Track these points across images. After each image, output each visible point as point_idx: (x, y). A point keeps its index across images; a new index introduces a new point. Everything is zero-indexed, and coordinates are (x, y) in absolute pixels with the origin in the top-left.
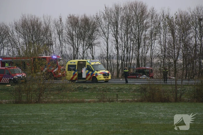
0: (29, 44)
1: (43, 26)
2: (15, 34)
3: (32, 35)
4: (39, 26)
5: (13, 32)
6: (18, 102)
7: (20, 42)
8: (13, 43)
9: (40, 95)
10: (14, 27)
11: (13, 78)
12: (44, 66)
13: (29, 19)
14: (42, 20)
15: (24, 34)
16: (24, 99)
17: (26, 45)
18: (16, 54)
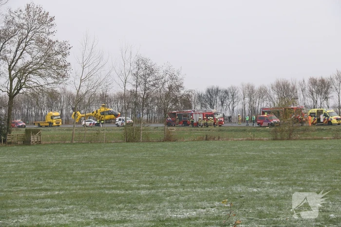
0: (281, 98)
1: (291, 85)
2: (272, 92)
3: (283, 93)
4: (288, 86)
5: (270, 91)
6: (275, 139)
7: (275, 98)
8: (270, 98)
9: (290, 134)
10: (270, 87)
11: (271, 122)
12: (292, 114)
13: (281, 81)
14: (290, 82)
15: (278, 92)
16: (279, 137)
17: (279, 100)
18: (273, 106)
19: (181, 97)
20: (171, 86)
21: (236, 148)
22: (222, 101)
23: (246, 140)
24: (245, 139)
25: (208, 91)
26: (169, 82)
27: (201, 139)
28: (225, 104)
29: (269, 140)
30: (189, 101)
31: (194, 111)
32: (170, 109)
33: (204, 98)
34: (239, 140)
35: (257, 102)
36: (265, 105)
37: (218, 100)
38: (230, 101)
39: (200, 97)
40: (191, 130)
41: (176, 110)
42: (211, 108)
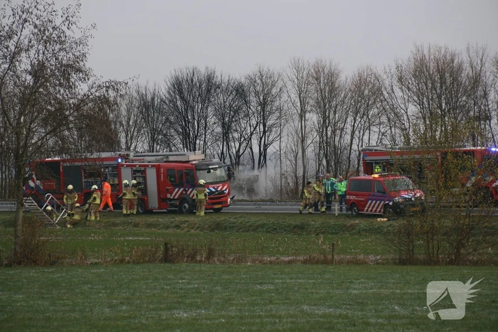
0: (432, 117)
1: (467, 71)
2: (398, 93)
3: (439, 97)
4: (455, 72)
5: (392, 89)
6: (407, 260)
7: (408, 113)
8: (392, 116)
9: (460, 245)
10: (394, 76)
11: (393, 201)
12: (468, 173)
13: (432, 57)
14: (464, 58)
15: (420, 94)
16: (420, 255)
17: (425, 121)
18: (400, 142)
19: (77, 107)
20: (42, 66)
21: (269, 291)
22: (223, 125)
23: (305, 262)
24: (301, 258)
25: (178, 86)
26: (32, 52)
27: (145, 258)
28: (236, 135)
29: (385, 263)
30: (107, 123)
31: (125, 157)
32: (38, 149)
33: (160, 111)
34: (278, 263)
35: (349, 128)
36: (374, 138)
37: (212, 119)
38: (254, 122)
39: (147, 107)
40: (114, 225)
41: (60, 153)
42: (185, 145)
